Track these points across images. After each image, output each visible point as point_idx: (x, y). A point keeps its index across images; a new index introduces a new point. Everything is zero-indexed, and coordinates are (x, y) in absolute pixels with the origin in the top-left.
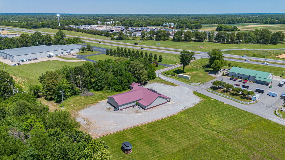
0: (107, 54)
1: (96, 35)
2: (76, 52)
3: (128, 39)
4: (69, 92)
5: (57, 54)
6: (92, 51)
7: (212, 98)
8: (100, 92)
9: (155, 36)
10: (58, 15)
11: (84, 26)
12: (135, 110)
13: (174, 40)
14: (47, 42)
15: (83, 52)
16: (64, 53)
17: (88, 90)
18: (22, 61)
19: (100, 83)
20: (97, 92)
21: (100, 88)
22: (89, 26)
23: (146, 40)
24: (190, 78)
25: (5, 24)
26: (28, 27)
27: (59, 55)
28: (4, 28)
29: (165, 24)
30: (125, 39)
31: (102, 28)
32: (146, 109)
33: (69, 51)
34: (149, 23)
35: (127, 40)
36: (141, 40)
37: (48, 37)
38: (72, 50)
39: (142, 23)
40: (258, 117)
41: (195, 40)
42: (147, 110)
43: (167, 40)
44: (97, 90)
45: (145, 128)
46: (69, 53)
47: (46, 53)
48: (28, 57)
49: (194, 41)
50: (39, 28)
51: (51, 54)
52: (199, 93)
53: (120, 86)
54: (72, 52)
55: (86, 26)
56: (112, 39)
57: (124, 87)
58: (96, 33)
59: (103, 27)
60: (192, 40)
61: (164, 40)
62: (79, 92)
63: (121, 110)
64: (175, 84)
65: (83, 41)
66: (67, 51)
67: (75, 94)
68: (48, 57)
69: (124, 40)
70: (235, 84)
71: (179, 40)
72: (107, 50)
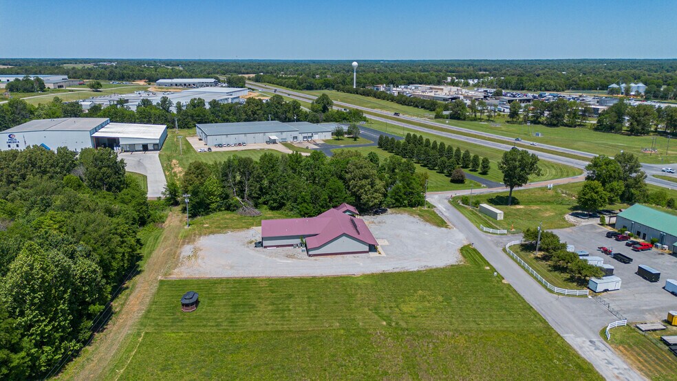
0: (381, 146)
1: (411, 107)
2: (324, 139)
3: (475, 119)
4: (216, 202)
5: (285, 139)
6: (355, 139)
7: (488, 264)
8: (275, 212)
9: (546, 113)
10: (355, 64)
11: (403, 87)
12: (290, 253)
13: (600, 128)
14: (289, 115)
15: (336, 139)
16: (300, 137)
17: (256, 206)
18: (220, 146)
19: (278, 195)
20: (270, 212)
21: (275, 205)
22: (413, 88)
23: (520, 123)
24: (500, 217)
25: (267, 80)
26: (298, 86)
27: (290, 140)
28: (260, 87)
29: (614, 86)
30: (469, 117)
31: (439, 92)
32: (310, 256)
33: (310, 135)
34: (576, 82)
35: (471, 120)
36: (508, 122)
37: (296, 106)
38: (316, 133)
39: (552, 82)
40: (541, 325)
41: (665, 132)
42: (310, 258)
43: (580, 125)
44: (272, 209)
45: (263, 284)
46: (310, 139)
47: (264, 135)
48: (232, 139)
49: (663, 134)
50: (316, 89)
51: (273, 137)
52: (475, 250)
53: (311, 207)
54: (316, 137)
55: (407, 88)
56: (438, 117)
57: (320, 210)
58: (412, 102)
59: (442, 89)
60: (656, 131)
61: (571, 127)
62: (235, 206)
63: (265, 247)
64: (448, 223)
65: (368, 116)
66: (305, 135)
67: (229, 208)
68: (267, 142)
69: (464, 120)
70: (602, 248)
71: (610, 129)
72: (381, 138)
